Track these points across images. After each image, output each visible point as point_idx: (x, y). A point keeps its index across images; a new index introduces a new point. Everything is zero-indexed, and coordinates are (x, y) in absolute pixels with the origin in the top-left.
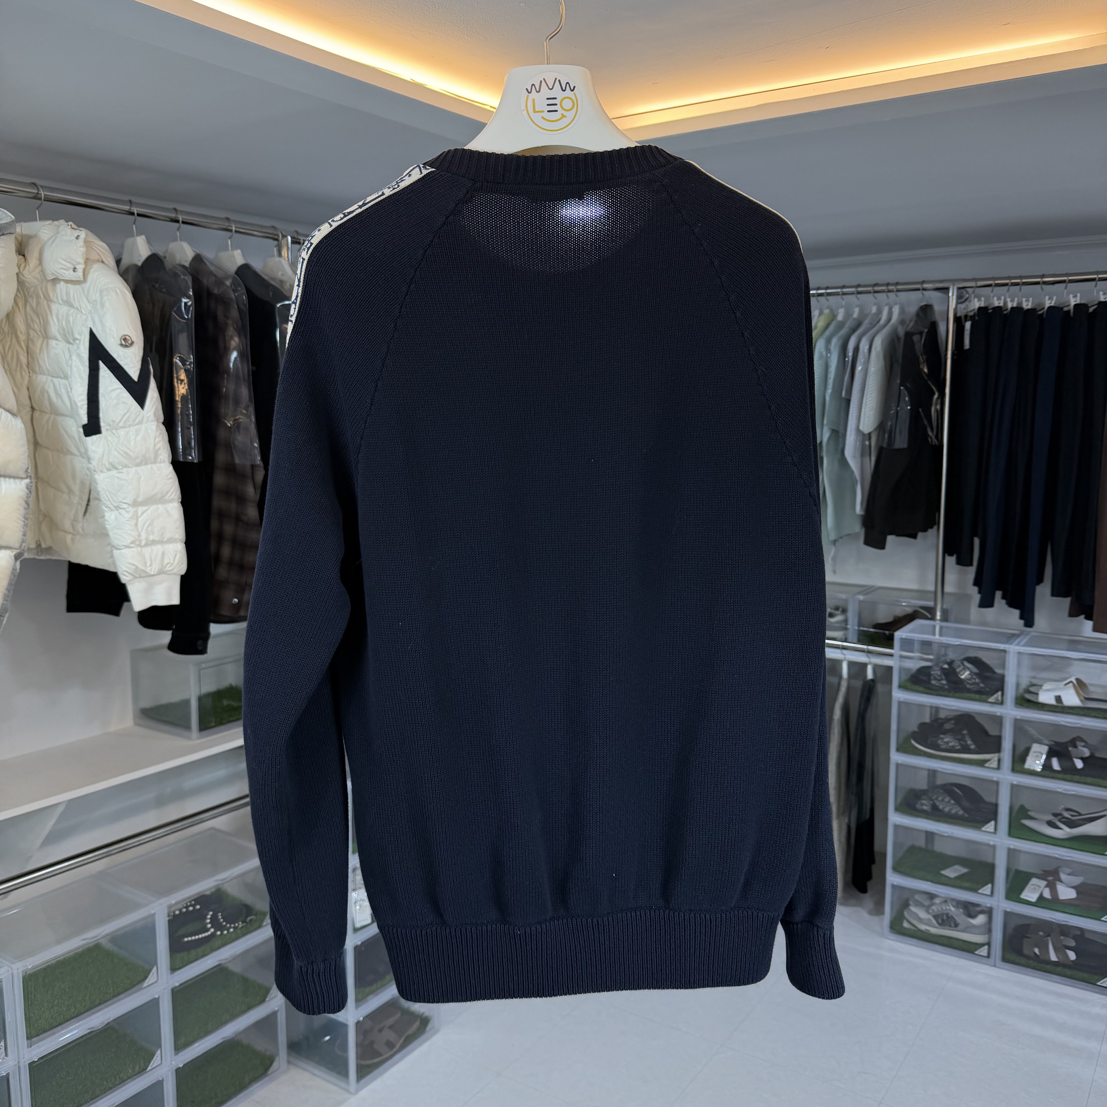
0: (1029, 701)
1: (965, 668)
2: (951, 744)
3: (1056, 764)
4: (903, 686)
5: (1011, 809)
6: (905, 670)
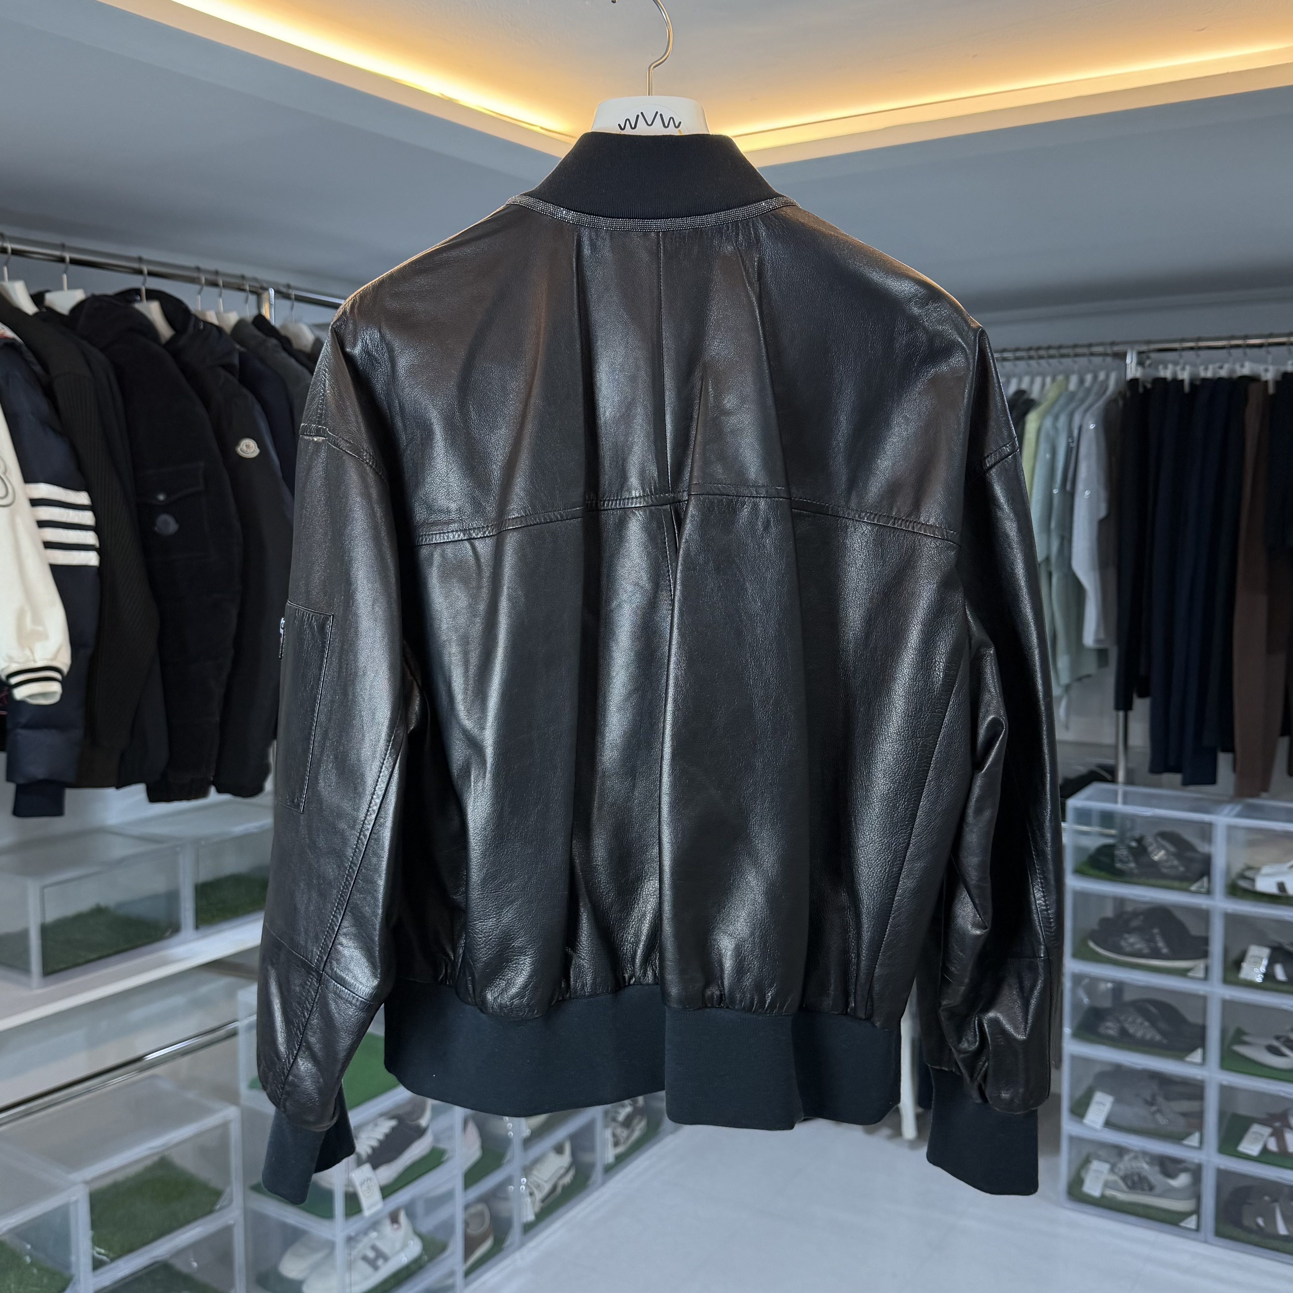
0: (1244, 890)
1: (1159, 847)
2: (1136, 947)
3: (1280, 973)
4: (1079, 872)
5: (1224, 1032)
6: (1079, 850)
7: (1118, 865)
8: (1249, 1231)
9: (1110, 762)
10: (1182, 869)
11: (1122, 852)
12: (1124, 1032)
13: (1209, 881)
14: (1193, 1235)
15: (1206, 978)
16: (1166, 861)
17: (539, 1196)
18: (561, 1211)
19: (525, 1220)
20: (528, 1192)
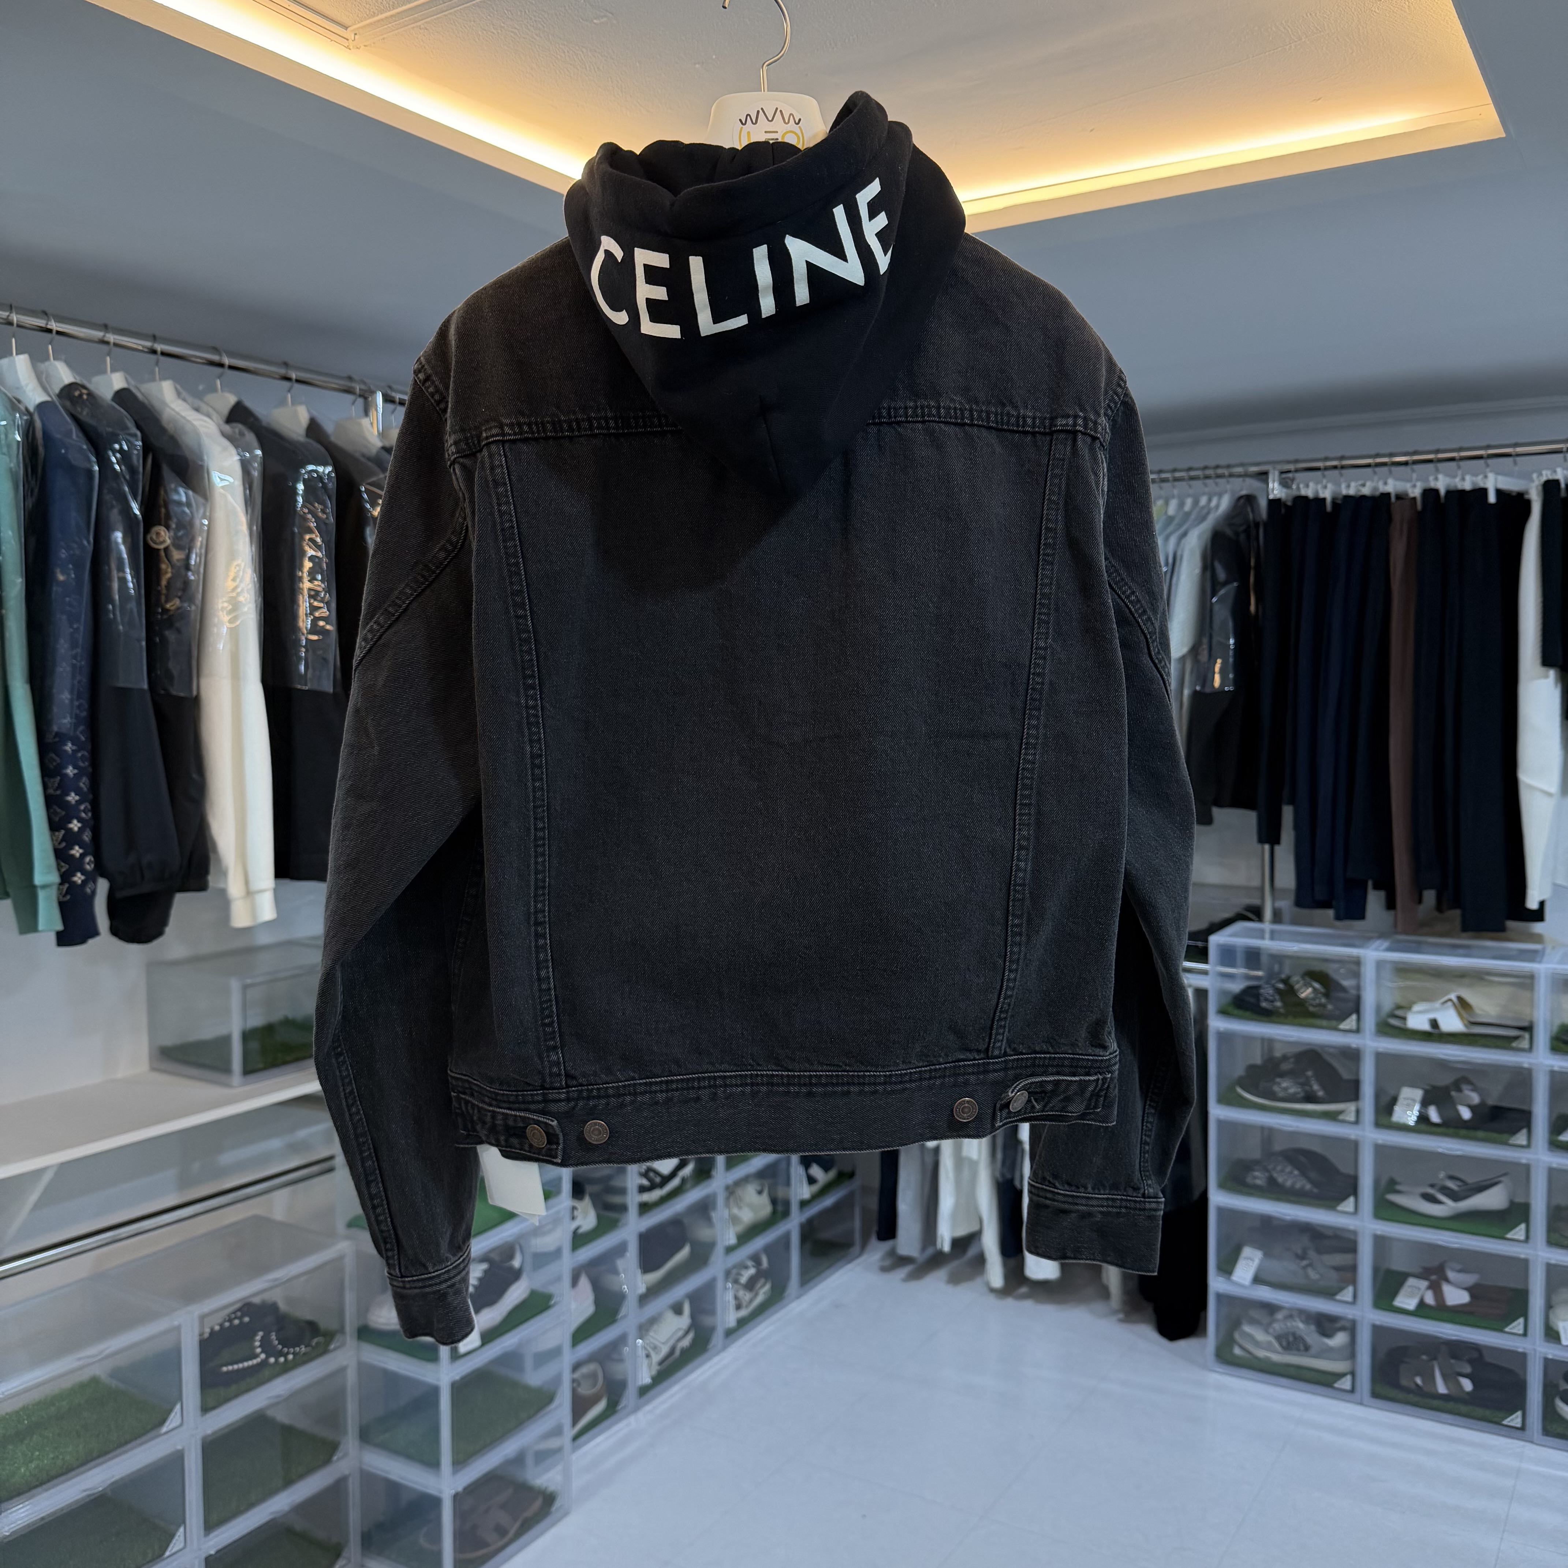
0: (1395, 1028)
1: (1307, 985)
2: (1292, 1091)
3: (1434, 1115)
4: (1223, 1012)
5: (1377, 1180)
6: (1223, 993)
7: (1264, 1004)
8: (1407, 1390)
9: (1256, 902)
10: (1330, 1007)
11: (1267, 991)
12: (1272, 1181)
13: (1359, 1020)
14: (1349, 1396)
15: (1357, 1122)
16: (1314, 999)
17: (656, 1358)
18: (680, 1374)
19: (640, 1384)
20: (644, 1353)
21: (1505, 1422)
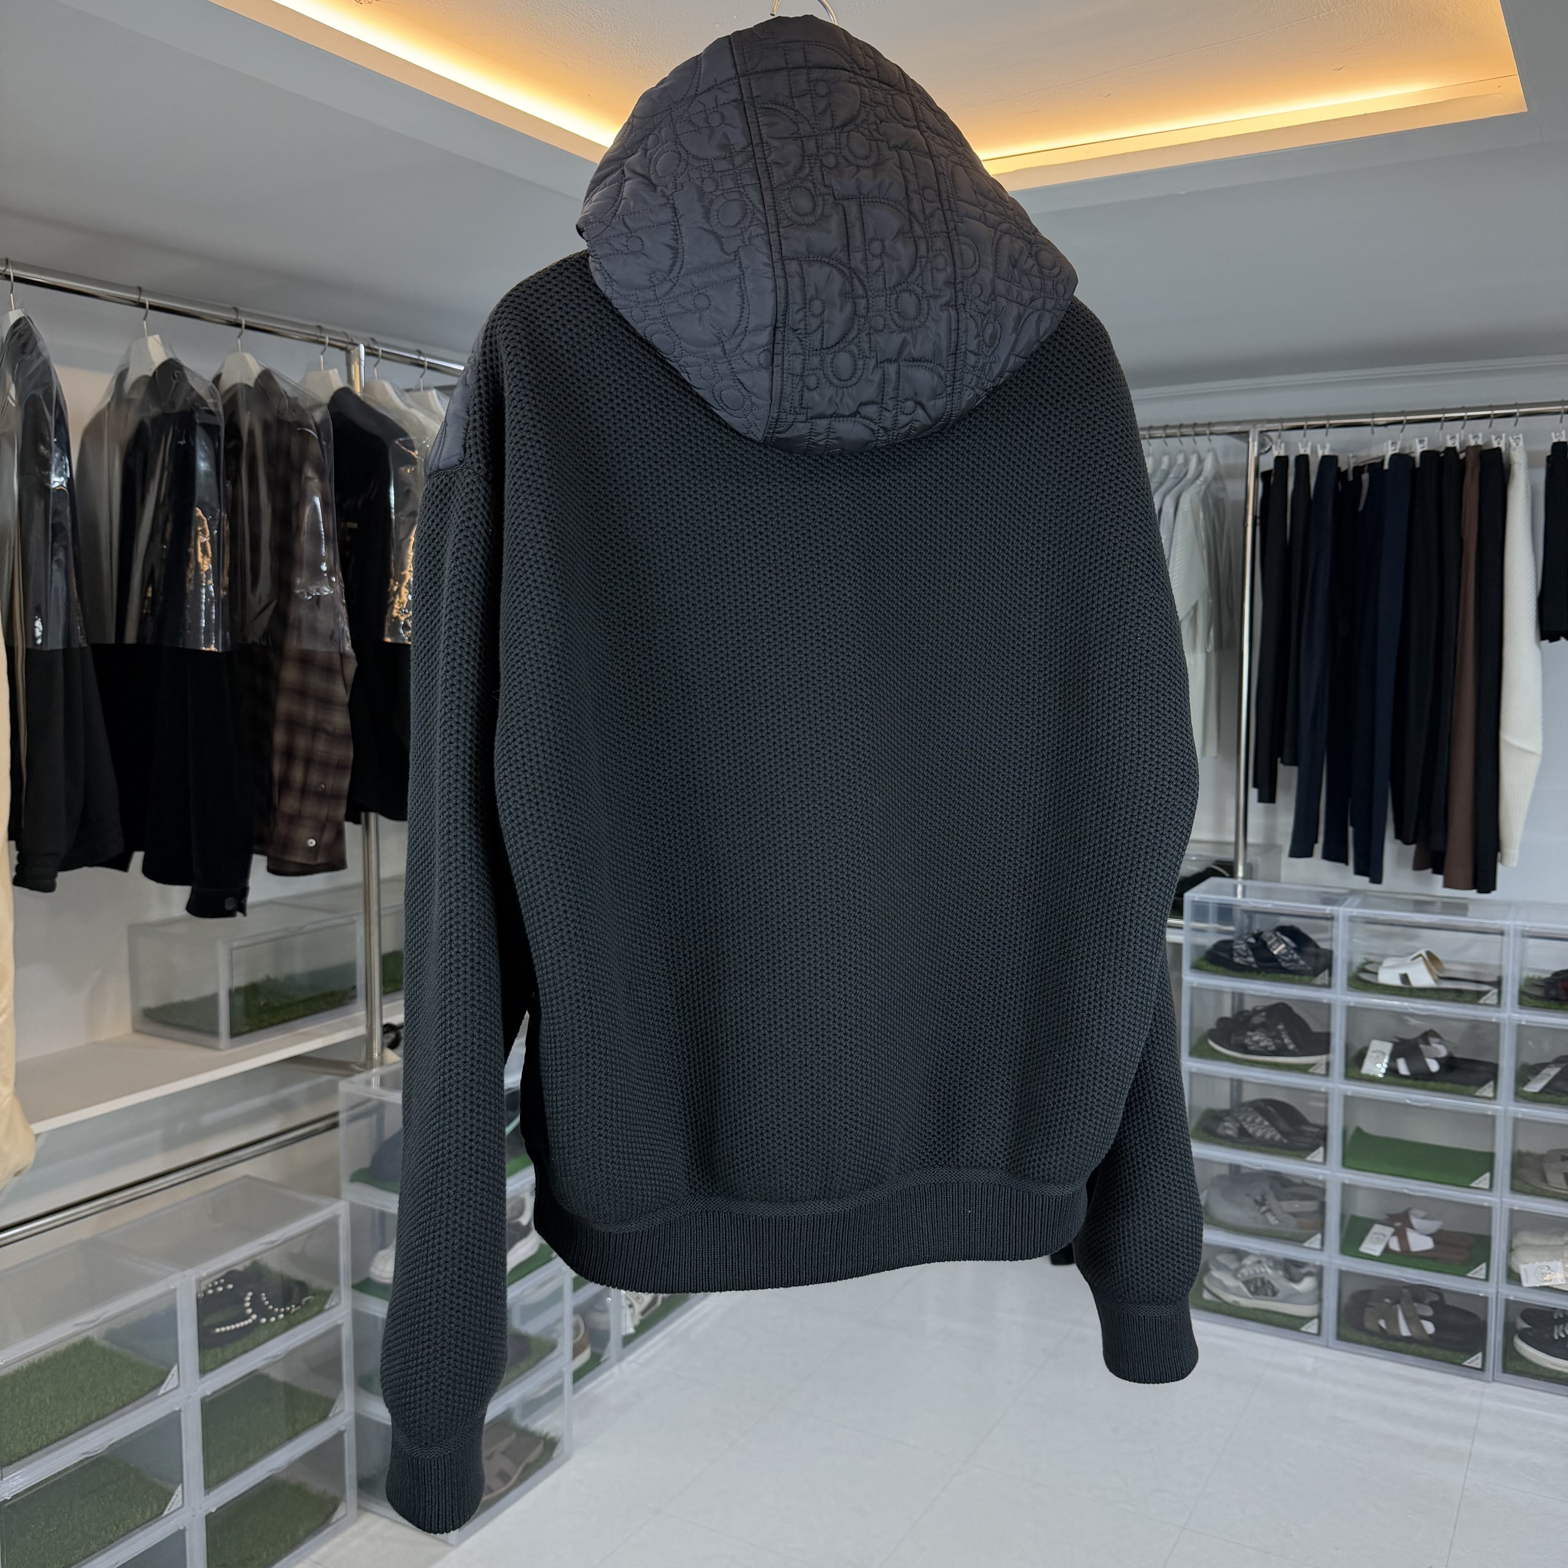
0: (1366, 982)
1: (1280, 941)
2: (1262, 1044)
3: (1403, 1068)
4: (1196, 967)
5: (1345, 1132)
6: (1197, 947)
7: (1237, 960)
8: (1371, 1333)
9: (1229, 856)
10: (1302, 962)
11: (1240, 947)
12: (1242, 1132)
13: (1330, 975)
14: (1315, 1340)
15: (1327, 1074)
16: (1286, 955)
17: (639, 1308)
18: (661, 1324)
19: (624, 1333)
20: (628, 1303)
21: (1466, 1363)
